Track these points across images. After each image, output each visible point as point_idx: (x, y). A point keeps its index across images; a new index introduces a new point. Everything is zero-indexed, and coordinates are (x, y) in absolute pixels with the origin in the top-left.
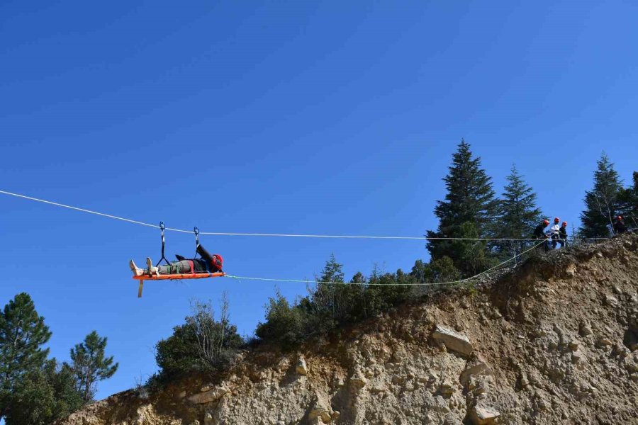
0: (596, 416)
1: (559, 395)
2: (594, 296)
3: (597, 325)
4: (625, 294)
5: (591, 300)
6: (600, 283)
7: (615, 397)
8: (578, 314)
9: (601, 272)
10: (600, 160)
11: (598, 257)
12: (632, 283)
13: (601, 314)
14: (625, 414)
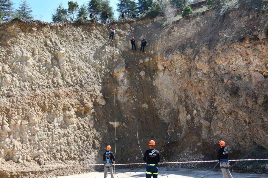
0: (31, 87)
1: (16, 77)
2: (42, 41)
3: (41, 51)
4: (55, 42)
5: (41, 42)
6: (46, 37)
7: (41, 80)
8: (33, 46)
9: (47, 33)
10: (60, 4)
11: (48, 27)
12: (59, 39)
13: (43, 48)
14: (44, 86)
